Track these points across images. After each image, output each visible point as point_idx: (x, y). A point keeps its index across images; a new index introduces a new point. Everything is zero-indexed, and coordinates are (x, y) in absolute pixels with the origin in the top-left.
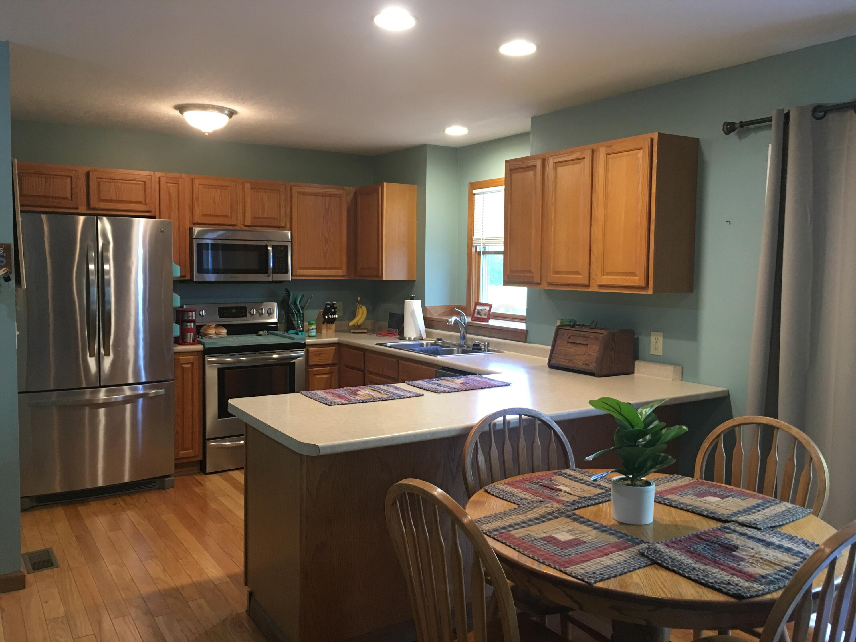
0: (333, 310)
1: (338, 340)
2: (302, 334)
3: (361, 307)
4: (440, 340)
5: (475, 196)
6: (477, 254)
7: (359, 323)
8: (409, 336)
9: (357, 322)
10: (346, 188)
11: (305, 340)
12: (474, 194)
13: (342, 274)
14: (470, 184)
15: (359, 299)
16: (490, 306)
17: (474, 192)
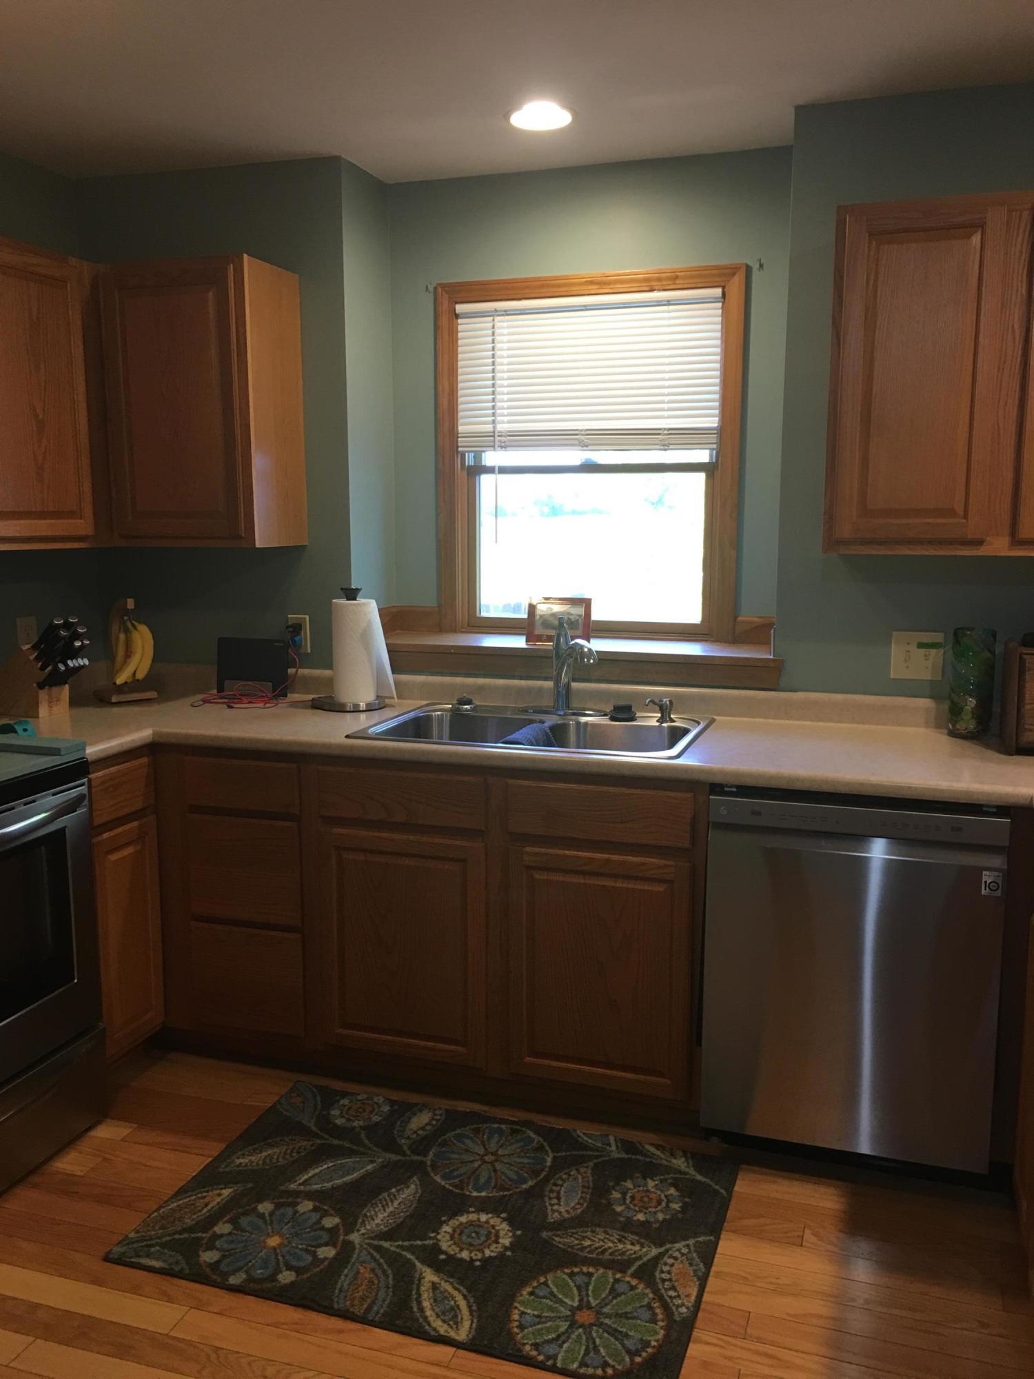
0: (78, 644)
1: (154, 734)
2: (25, 730)
3: (135, 628)
4: (469, 703)
5: (460, 321)
6: (465, 473)
7: (140, 676)
8: (355, 701)
9: (134, 673)
10: (73, 261)
11: (84, 749)
12: (457, 316)
13: (82, 533)
14: (443, 286)
15: (130, 604)
16: (586, 603)
17: (460, 308)
